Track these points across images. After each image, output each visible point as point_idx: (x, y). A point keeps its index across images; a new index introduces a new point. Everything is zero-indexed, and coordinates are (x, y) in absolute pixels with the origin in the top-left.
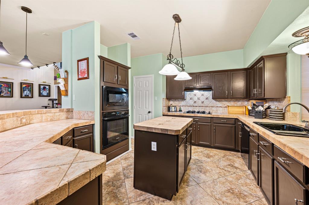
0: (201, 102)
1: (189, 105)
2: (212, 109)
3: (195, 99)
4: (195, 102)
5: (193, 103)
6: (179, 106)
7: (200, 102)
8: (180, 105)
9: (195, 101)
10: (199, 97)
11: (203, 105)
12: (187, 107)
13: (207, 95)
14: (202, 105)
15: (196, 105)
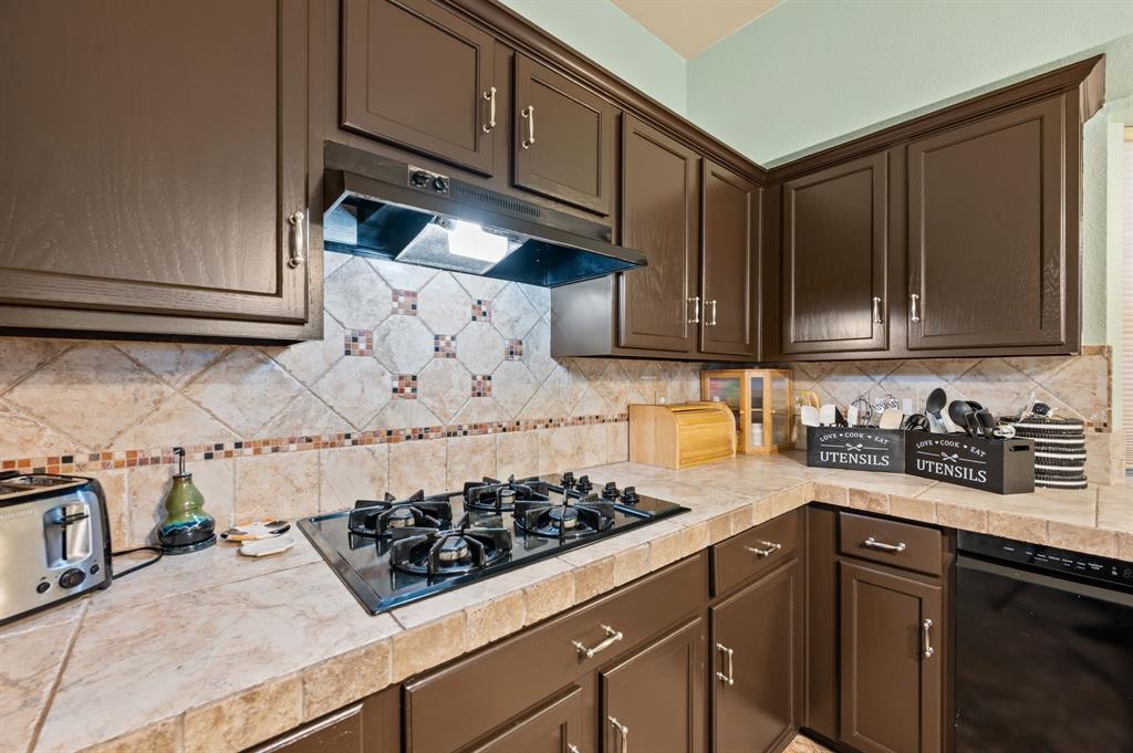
0: (469, 382)
1: (323, 427)
2: (546, 443)
3: (411, 347)
4: (406, 386)
5: (379, 396)
6: (133, 460)
7: (460, 383)
8: (162, 439)
9: (408, 371)
10: (447, 332)
11: (486, 410)
12: (298, 461)
13: (515, 314)
14: (475, 412)
15: (421, 424)
